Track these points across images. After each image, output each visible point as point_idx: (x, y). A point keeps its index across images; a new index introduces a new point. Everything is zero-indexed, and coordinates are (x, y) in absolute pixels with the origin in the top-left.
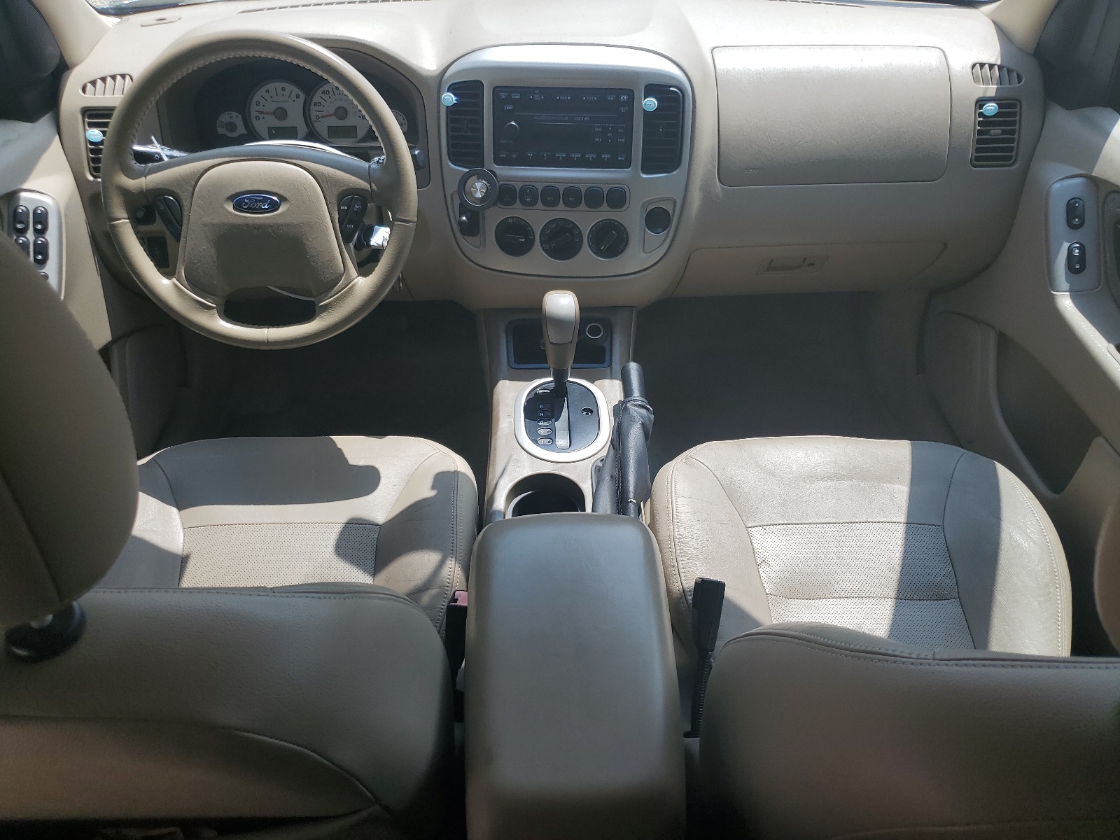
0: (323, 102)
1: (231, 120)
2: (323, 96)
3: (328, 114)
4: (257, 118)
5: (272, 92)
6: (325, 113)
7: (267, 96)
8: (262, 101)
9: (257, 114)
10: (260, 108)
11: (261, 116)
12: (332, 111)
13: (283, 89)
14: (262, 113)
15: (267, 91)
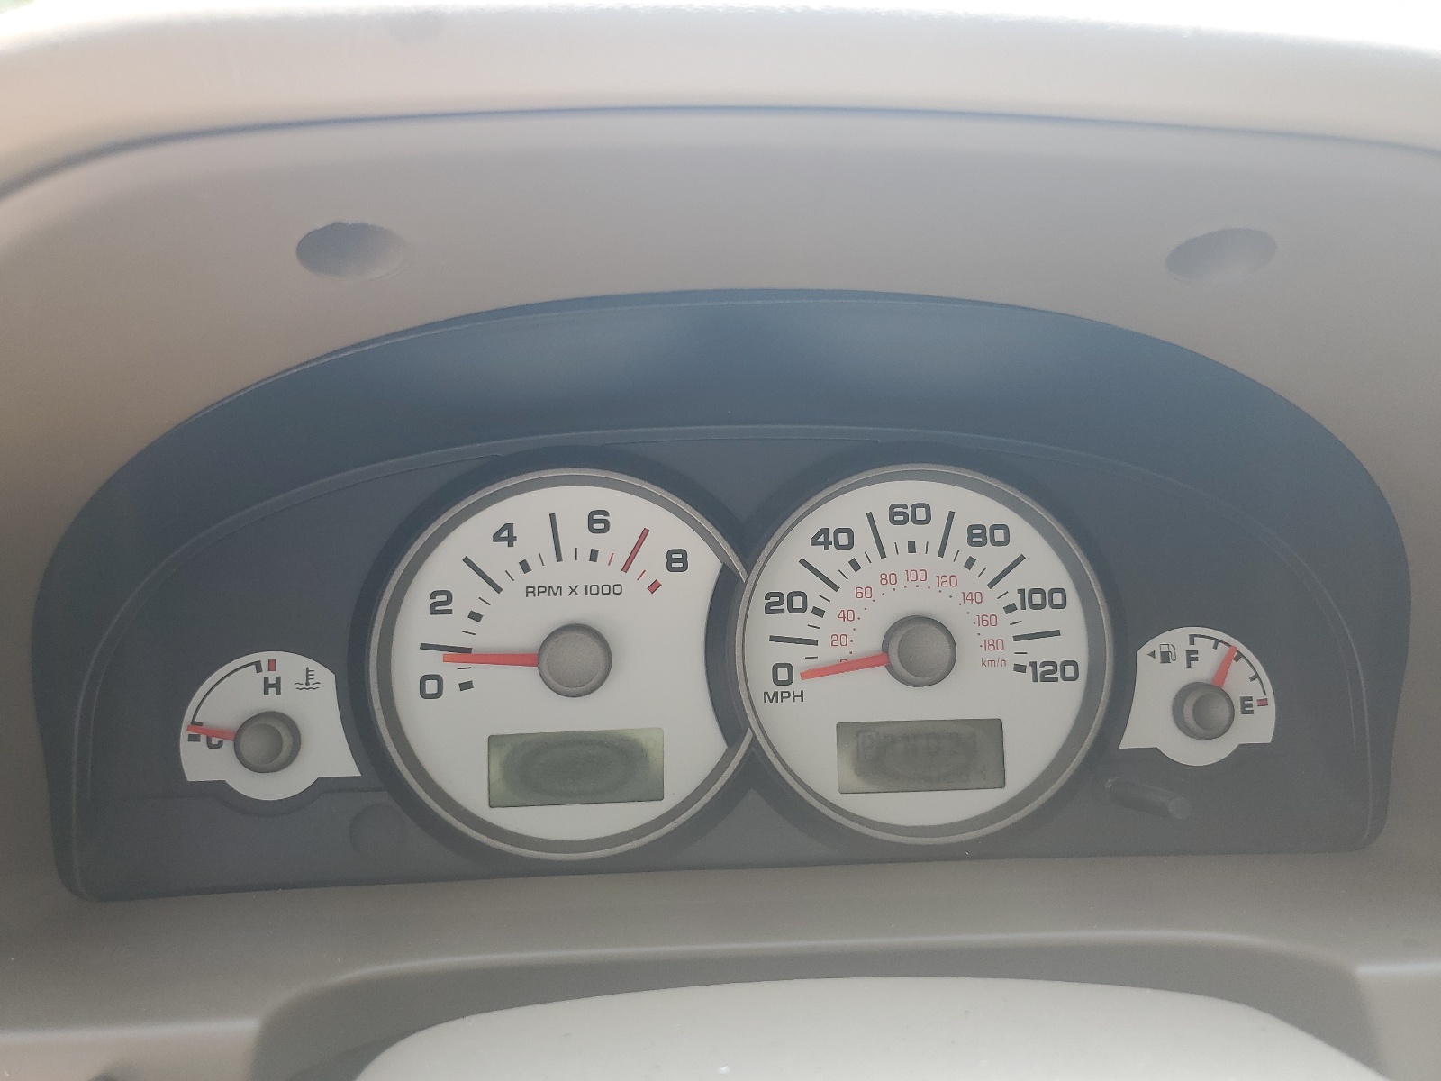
0: (814, 588)
1: (272, 702)
2: (818, 556)
3: (840, 653)
4: (430, 687)
5: (533, 540)
6: (826, 653)
7: (498, 560)
8: (467, 592)
9: (434, 663)
10: (450, 630)
11: (452, 674)
12: (868, 640)
13: (598, 522)
14: (461, 653)
15: (506, 535)
